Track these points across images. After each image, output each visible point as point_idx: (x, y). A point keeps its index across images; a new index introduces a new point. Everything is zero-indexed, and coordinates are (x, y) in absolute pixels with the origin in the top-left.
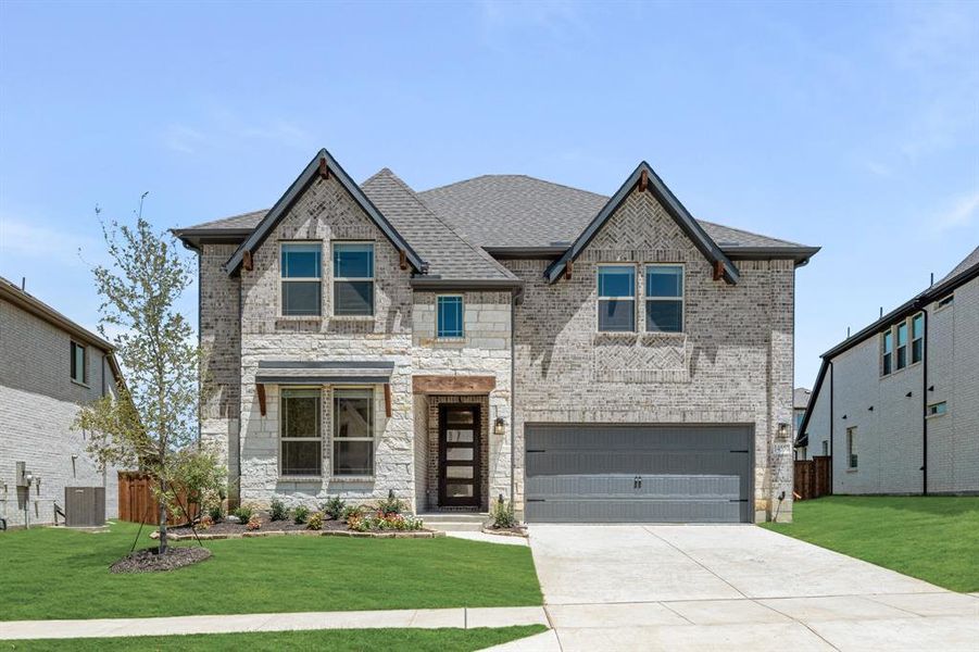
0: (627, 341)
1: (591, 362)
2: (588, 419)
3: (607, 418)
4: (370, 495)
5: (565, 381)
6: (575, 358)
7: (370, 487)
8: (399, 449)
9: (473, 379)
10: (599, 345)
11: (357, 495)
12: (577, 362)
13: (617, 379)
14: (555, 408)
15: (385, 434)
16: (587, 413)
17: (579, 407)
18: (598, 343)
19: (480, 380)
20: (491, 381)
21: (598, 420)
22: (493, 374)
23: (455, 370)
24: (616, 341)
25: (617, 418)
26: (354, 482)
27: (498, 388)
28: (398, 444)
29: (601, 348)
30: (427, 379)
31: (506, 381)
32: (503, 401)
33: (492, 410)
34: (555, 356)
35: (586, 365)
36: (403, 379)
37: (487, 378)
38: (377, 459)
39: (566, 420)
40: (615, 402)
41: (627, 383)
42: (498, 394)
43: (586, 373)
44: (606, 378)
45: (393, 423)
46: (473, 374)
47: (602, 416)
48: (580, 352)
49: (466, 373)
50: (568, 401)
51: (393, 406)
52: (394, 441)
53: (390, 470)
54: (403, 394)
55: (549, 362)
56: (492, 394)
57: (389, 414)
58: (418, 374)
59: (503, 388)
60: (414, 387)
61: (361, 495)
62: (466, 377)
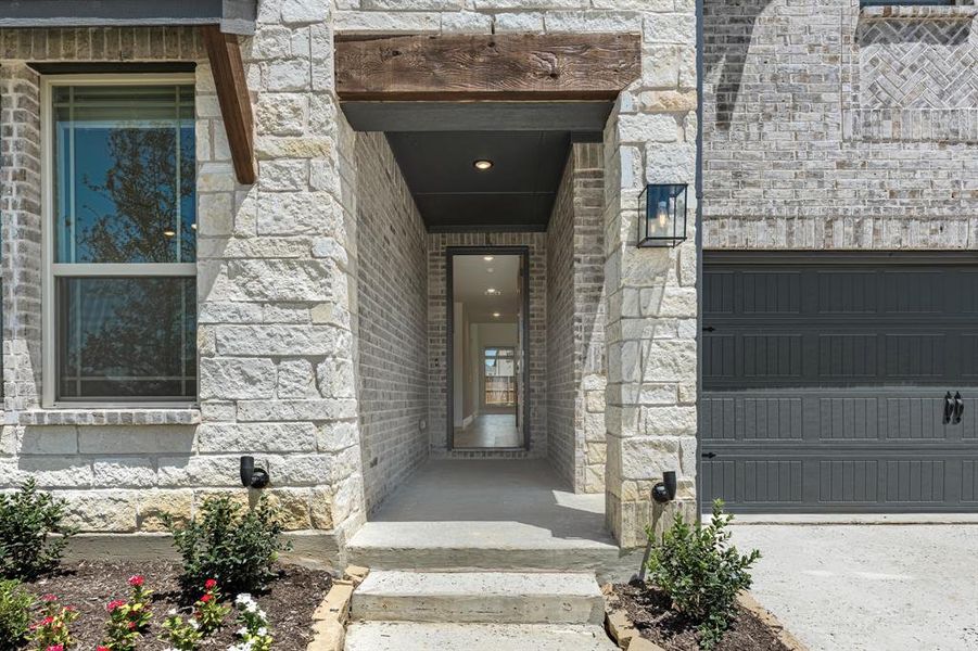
0: (943, 31)
1: (846, 88)
2: (841, 241)
3: (891, 238)
4: (174, 473)
5: (778, 136)
6: (804, 76)
7: (174, 444)
8: (283, 302)
9: (553, 43)
10: (867, 42)
11: (128, 474)
12: (812, 87)
13: (918, 130)
14: (753, 211)
15: (233, 248)
16: (838, 224)
17: (817, 210)
18: (865, 38)
19: (583, 46)
20: (627, 52)
21: (868, 243)
22: (630, 26)
23: (491, 11)
24: (915, 31)
25: (917, 238)
26: (112, 426)
27: (648, 78)
28: (280, 282)
29: (872, 50)
30: (385, 46)
31: (678, 51)
32: (667, 127)
33: (628, 157)
34: (750, 70)
35: (834, 97)
36: (299, 43)
37: (607, 40)
38: (205, 340)
39: (782, 244)
40: (913, 193)
41: (943, 144)
42: (650, 99)
43: (835, 116)
44: (887, 130)
45: (261, 209)
46: (555, 25)
47: (876, 232)
48: (816, 63)
49: (531, 23)
50: (788, 193)
51: (261, 143)
52: (267, 275)
53: (251, 381)
54: (300, 100)
55: (736, 88)
56: (627, 100)
57: (245, 176)
58: (354, 27)
59: (672, 79)
60: (340, 77)
61: (145, 474)
62: (529, 36)
